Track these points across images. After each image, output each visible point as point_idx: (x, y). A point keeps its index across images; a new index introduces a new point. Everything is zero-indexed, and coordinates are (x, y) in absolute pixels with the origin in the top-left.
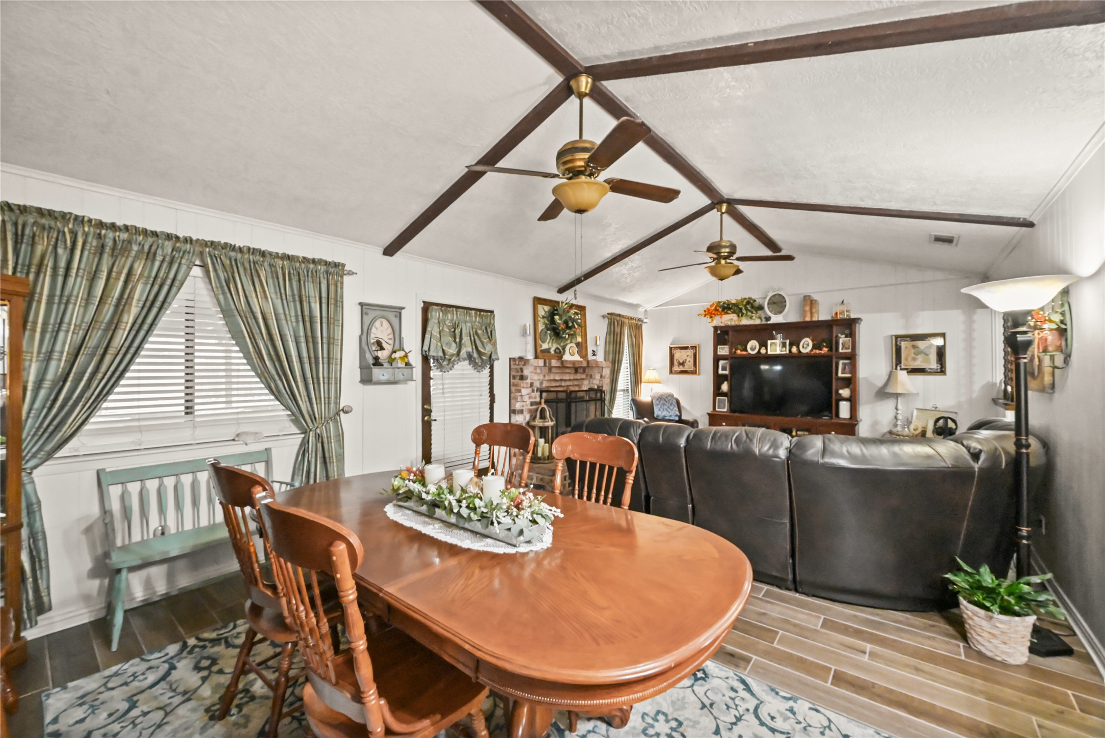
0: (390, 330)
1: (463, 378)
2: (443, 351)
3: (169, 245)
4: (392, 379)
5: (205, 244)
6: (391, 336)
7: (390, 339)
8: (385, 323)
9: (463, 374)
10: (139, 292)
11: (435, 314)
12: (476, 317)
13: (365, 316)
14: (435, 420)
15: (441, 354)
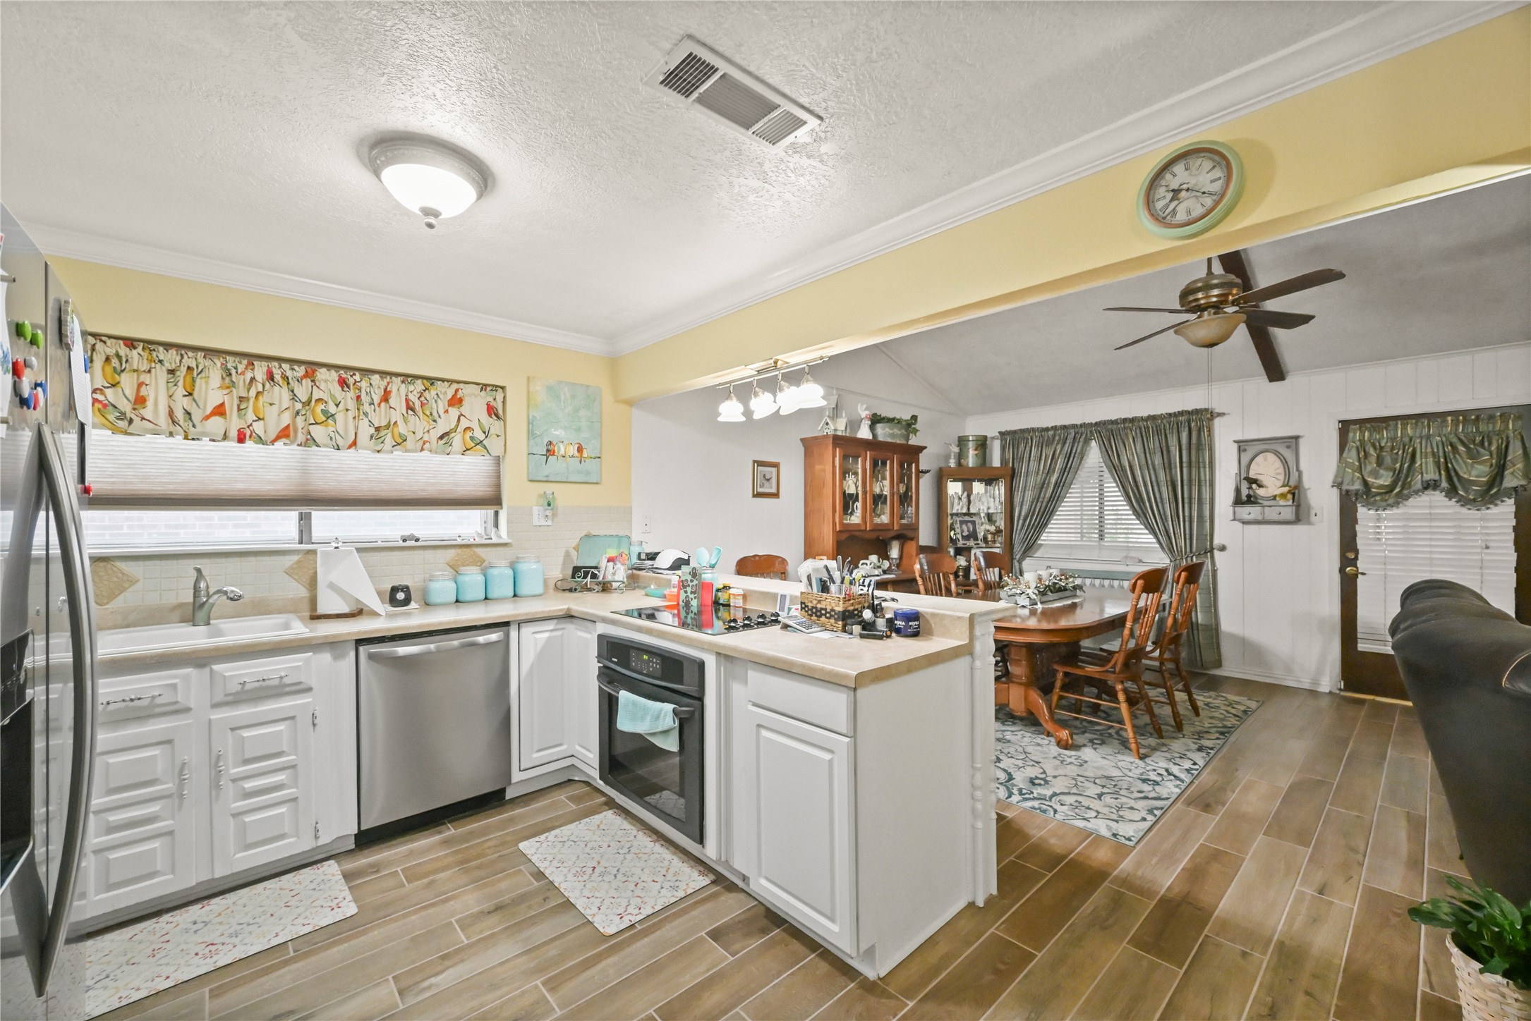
0: (1278, 464)
1: (1432, 520)
2: (1365, 483)
3: (1072, 431)
4: (1260, 518)
5: (1097, 424)
6: (1281, 470)
7: (1278, 474)
8: (1271, 457)
9: (1430, 514)
10: (1060, 464)
11: (1355, 435)
12: (1457, 425)
13: (1242, 454)
14: (1363, 574)
15: (1357, 486)
